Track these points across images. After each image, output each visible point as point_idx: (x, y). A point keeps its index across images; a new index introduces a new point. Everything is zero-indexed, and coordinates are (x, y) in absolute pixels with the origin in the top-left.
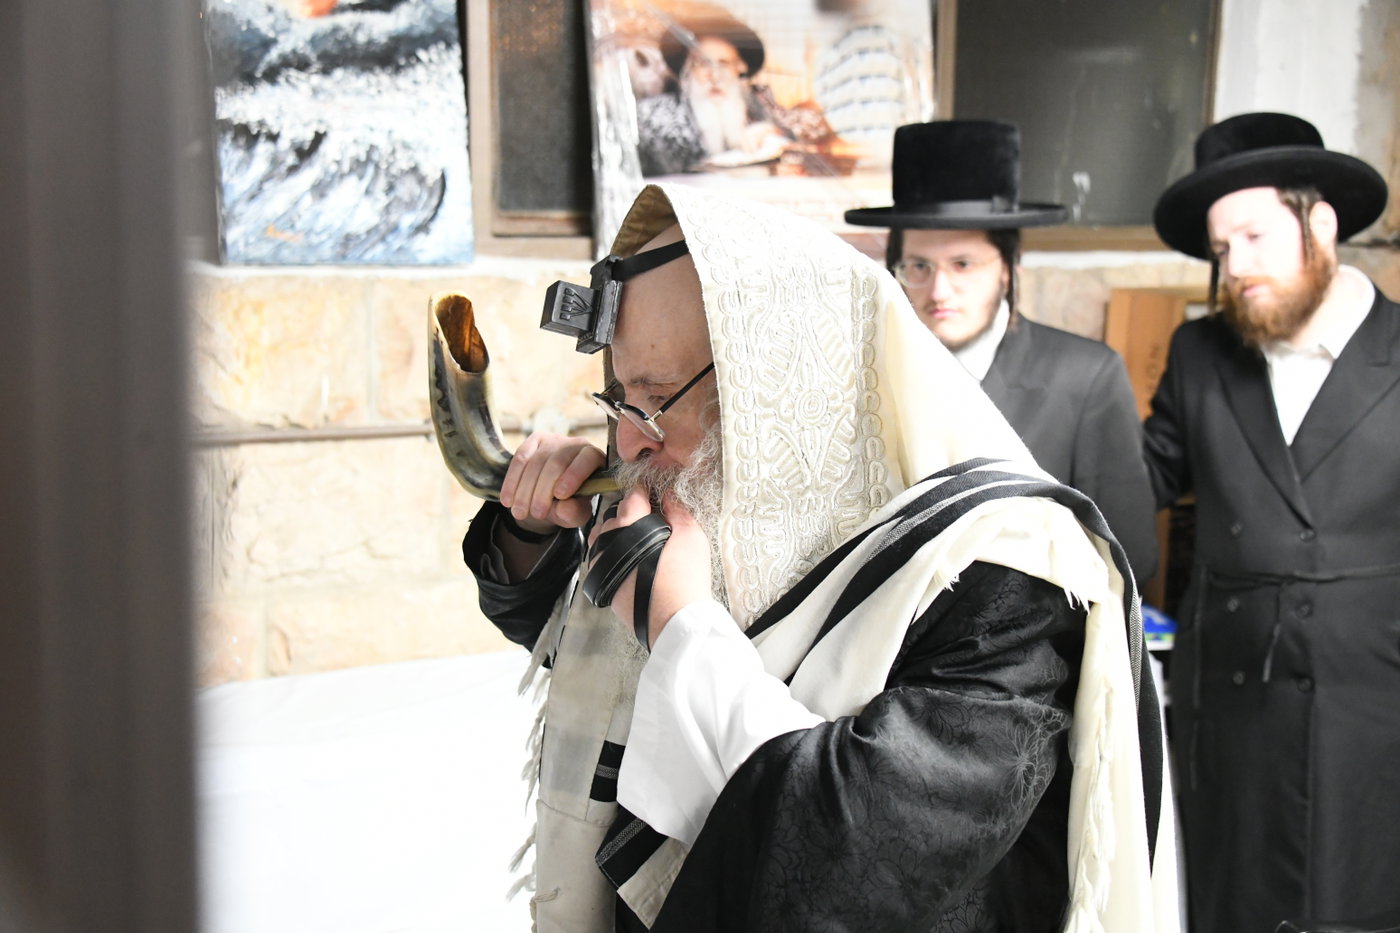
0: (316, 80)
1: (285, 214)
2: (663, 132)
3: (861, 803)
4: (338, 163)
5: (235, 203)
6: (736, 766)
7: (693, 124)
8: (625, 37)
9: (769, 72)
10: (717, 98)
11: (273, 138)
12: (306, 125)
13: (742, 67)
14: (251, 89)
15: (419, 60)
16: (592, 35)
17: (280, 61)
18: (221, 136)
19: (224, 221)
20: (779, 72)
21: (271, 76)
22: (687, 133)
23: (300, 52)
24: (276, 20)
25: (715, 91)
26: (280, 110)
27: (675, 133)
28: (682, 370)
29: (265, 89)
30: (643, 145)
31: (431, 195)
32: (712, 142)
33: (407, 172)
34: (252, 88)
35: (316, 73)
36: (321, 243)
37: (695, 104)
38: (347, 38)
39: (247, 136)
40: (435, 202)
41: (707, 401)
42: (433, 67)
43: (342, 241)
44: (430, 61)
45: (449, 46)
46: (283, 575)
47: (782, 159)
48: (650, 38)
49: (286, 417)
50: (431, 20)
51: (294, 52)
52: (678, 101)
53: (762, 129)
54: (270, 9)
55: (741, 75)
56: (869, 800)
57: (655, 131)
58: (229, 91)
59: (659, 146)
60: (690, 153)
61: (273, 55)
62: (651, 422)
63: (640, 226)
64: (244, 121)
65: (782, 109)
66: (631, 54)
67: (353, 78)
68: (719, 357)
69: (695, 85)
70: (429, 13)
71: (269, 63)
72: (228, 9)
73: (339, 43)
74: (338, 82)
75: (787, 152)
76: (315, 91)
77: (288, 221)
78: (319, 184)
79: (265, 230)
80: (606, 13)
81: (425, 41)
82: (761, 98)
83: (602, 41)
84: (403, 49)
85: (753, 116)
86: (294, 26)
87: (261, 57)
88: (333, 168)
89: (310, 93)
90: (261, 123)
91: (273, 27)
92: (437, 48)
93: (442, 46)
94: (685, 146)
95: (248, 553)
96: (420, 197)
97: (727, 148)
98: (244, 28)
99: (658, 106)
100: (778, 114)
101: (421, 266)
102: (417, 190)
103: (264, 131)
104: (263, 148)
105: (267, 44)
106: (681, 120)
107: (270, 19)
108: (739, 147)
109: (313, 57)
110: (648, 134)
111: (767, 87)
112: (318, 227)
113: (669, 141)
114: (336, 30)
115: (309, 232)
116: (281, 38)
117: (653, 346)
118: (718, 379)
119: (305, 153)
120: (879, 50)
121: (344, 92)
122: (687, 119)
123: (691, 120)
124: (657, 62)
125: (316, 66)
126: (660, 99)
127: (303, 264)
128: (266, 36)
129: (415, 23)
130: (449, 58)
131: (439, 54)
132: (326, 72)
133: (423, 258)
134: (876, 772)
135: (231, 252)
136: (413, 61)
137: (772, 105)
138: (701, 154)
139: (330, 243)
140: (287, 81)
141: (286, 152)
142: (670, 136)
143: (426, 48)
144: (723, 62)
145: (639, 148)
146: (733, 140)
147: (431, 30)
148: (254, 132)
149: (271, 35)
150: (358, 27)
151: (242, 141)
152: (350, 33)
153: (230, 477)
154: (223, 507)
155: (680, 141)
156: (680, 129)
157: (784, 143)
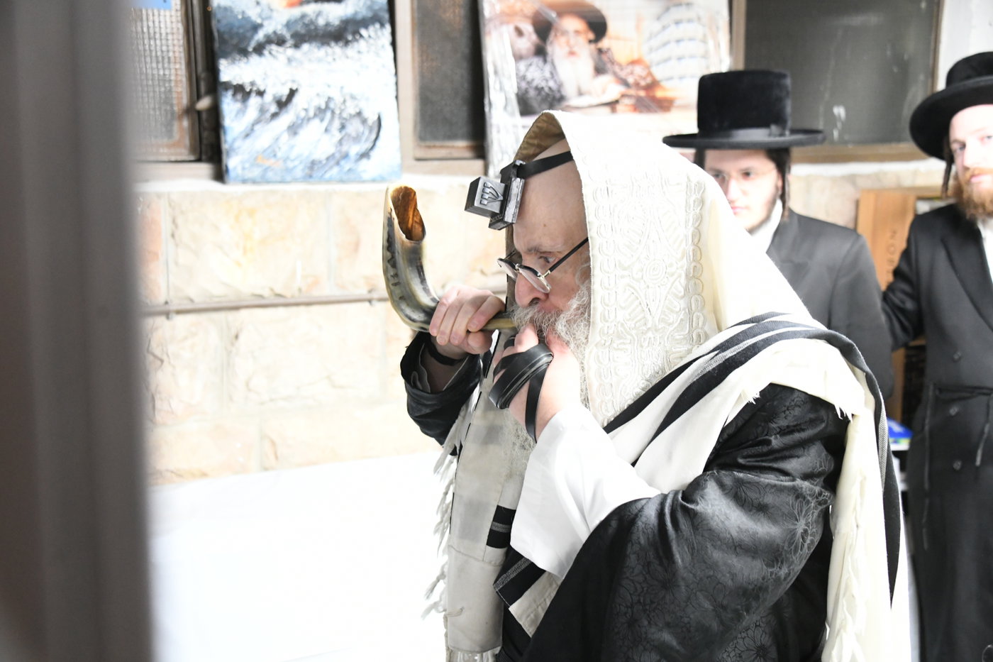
0: (290, 52)
1: (270, 147)
2: (535, 84)
3: (687, 550)
4: (306, 110)
5: (235, 140)
6: (597, 522)
7: (556, 78)
8: (507, 16)
9: (610, 38)
10: (573, 59)
11: (261, 93)
12: (283, 84)
13: (591, 36)
14: (245, 60)
15: (361, 36)
16: (483, 15)
17: (265, 40)
18: (224, 93)
19: (228, 153)
20: (617, 38)
21: (259, 50)
22: (551, 84)
23: (279, 32)
24: (262, 10)
25: (572, 53)
26: (265, 74)
27: (543, 84)
28: (565, 243)
29: (254, 59)
30: (520, 94)
31: (371, 131)
32: (569, 91)
33: (354, 116)
34: (246, 58)
35: (290, 47)
36: (295, 167)
37: (557, 63)
38: (312, 22)
39: (241, 92)
40: (374, 136)
41: (582, 264)
42: (371, 41)
43: (309, 165)
44: (370, 37)
45: (382, 25)
46: (272, 400)
47: (620, 101)
48: (526, 17)
49: (272, 290)
50: (370, 8)
51: (275, 33)
52: (545, 61)
53: (606, 79)
54: (258, 3)
55: (590, 41)
56: (693, 548)
57: (528, 83)
58: (230, 61)
59: (532, 93)
60: (554, 98)
61: (260, 36)
62: (542, 278)
63: (536, 142)
64: (240, 83)
65: (620, 65)
66: (511, 28)
67: (316, 50)
68: (592, 234)
69: (557, 48)
70: (369, 3)
71: (257, 41)
72: (228, 5)
73: (307, 25)
74: (305, 53)
75: (623, 96)
76: (289, 60)
77: (271, 152)
78: (293, 125)
79: (256, 159)
81: (365, 23)
82: (605, 58)
83: (491, 20)
84: (350, 28)
85: (599, 70)
86: (275, 14)
87: (252, 37)
88: (303, 114)
89: (286, 61)
90: (252, 84)
91: (260, 16)
92: (374, 27)
94: (550, 93)
95: (247, 384)
96: (363, 133)
97: (580, 93)
98: (240, 17)
99: (530, 65)
100: (617, 69)
101: (364, 182)
102: (361, 128)
103: (255, 89)
104: (254, 101)
105: (256, 28)
106: (548, 75)
107: (258, 10)
108: (589, 93)
109: (288, 36)
110: (524, 85)
111: (609, 49)
112: (293, 156)
113: (539, 90)
114: (303, 16)
115: (286, 159)
116: (266, 23)
117: (545, 225)
118: (590, 249)
119: (283, 104)
120: (690, 21)
121: (310, 60)
122: (552, 74)
123: (555, 75)
124: (530, 34)
125: (290, 42)
126: (532, 60)
127: (282, 182)
128: (255, 22)
129: (358, 10)
130: (383, 34)
131: (376, 31)
132: (297, 46)
133: (366, 176)
134: (698, 529)
135: (232, 174)
136: (358, 37)
137: (613, 62)
138: (562, 98)
139: (301, 167)
140: (270, 53)
141: (270, 104)
142: (540, 86)
143: (366, 27)
144: (577, 32)
145: (517, 95)
146: (584, 88)
147: (370, 14)
148: (248, 90)
149: (259, 21)
150: (319, 14)
151: (239, 96)
152: (314, 18)
153: (233, 332)
154: (229, 353)
155: (546, 90)
156: (547, 81)
157: (621, 89)
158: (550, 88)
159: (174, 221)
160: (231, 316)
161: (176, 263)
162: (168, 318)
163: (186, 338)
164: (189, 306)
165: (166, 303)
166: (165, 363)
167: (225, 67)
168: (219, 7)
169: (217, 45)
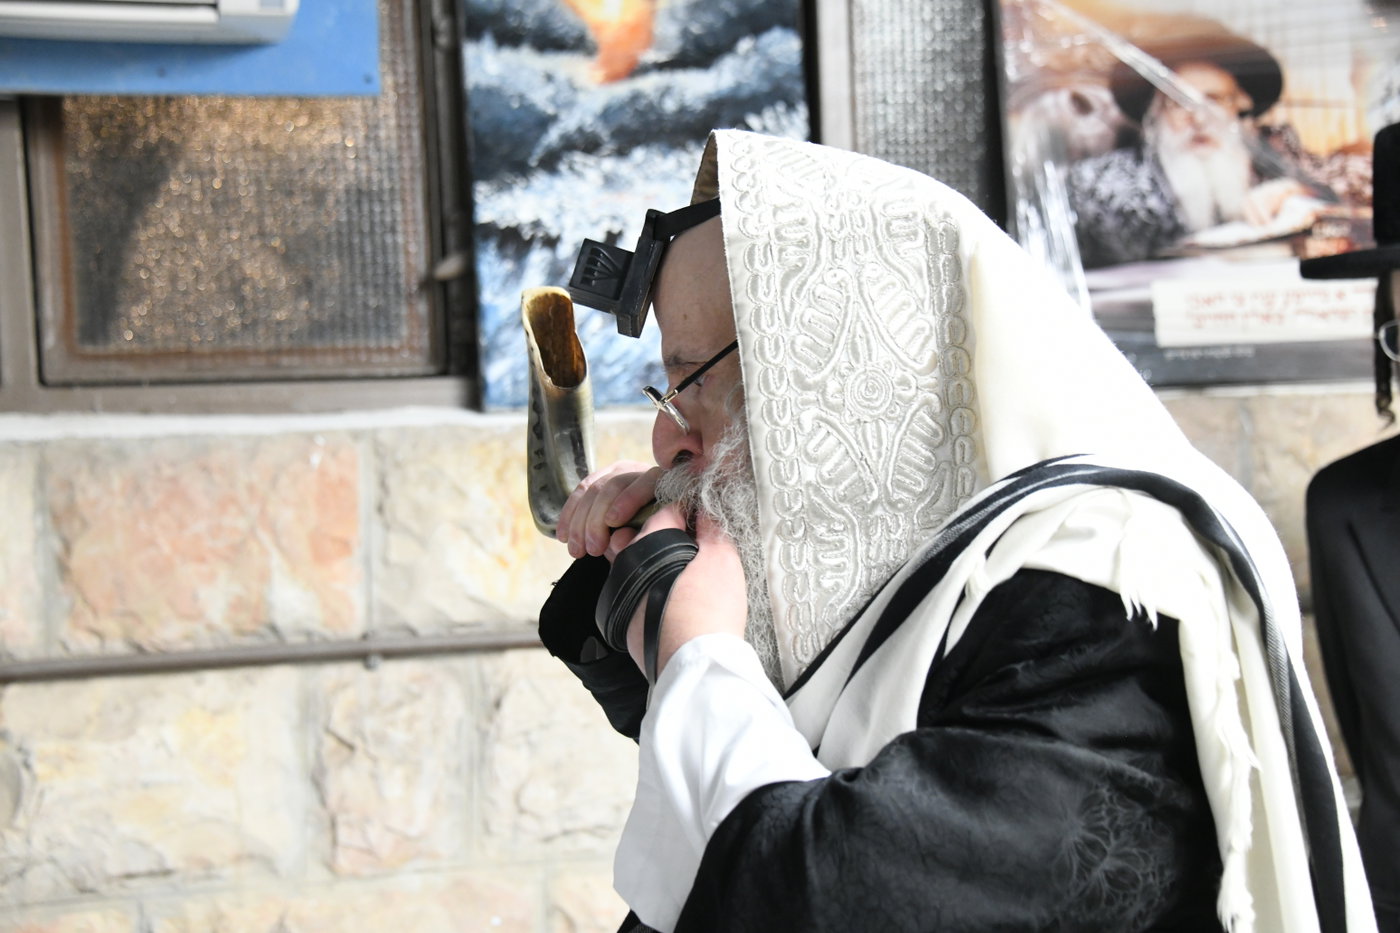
0: (609, 164)
2: (1116, 204)
5: (500, 329)
7: (1163, 189)
8: (1056, 75)
9: (1290, 104)
10: (1202, 150)
11: (551, 243)
12: (595, 224)
13: (1245, 102)
14: (521, 183)
16: (1007, 79)
17: (562, 143)
18: (481, 244)
19: (488, 356)
20: (1306, 103)
21: (550, 163)
22: (1153, 202)
23: (589, 130)
24: (558, 92)
25: (1200, 140)
26: (561, 207)
27: (1135, 204)
28: (714, 344)
29: (541, 180)
30: (1083, 225)
32: (1195, 212)
34: (524, 180)
35: (609, 155)
36: (614, 378)
37: (1165, 159)
38: (651, 107)
39: (514, 242)
43: (642, 373)
45: (791, 106)
46: (566, 833)
47: (1312, 231)
48: (1095, 73)
50: (766, 75)
51: (580, 130)
52: (1139, 159)
53: (1273, 189)
54: (549, 78)
55: (1242, 114)
57: (1101, 203)
58: (495, 187)
59: (1110, 223)
60: (1159, 231)
61: (553, 136)
64: (513, 224)
65: (1313, 158)
66: (1064, 97)
67: (658, 159)
69: (1166, 136)
70: (764, 66)
71: (548, 147)
72: (494, 82)
73: (640, 114)
74: (638, 166)
75: (1320, 220)
76: (609, 181)
80: (1026, 46)
81: (757, 103)
82: (1277, 144)
83: (1022, 84)
84: (724, 114)
85: (1262, 172)
86: (582, 98)
87: (537, 139)
89: (600, 182)
90: (537, 224)
91: (553, 100)
92: (775, 111)
93: (781, 108)
94: (1153, 222)
95: (517, 798)
97: (1220, 219)
98: (515, 105)
99: (1106, 167)
100: (1306, 166)
103: (540, 234)
104: (538, 257)
105: (545, 122)
106: (1144, 184)
107: (550, 90)
108: (1242, 218)
109: (604, 134)
110: (1091, 207)
111: (1286, 127)
112: (610, 357)
113: (1125, 216)
114: (636, 97)
116: (563, 115)
118: (740, 351)
121: (647, 178)
122: (1154, 182)
123: (1161, 185)
124: (1105, 107)
125: (609, 146)
126: (1111, 158)
128: (544, 113)
129: (744, 81)
130: (792, 123)
131: (777, 118)
132: (622, 153)
135: (493, 392)
137: (1296, 154)
138: (1178, 231)
139: (626, 378)
140: (571, 168)
141: (567, 260)
142: (1127, 208)
143: (758, 112)
144: (1213, 97)
145: (1078, 229)
146: (1229, 207)
147: (765, 87)
148: (527, 237)
149: (550, 110)
150: (666, 91)
151: (510, 250)
152: (655, 101)
153: (492, 694)
154: (484, 735)
155: (1142, 214)
156: (1143, 197)
157: (1319, 207)
158: (1150, 212)
159: (383, 485)
160: (489, 664)
161: (386, 562)
162: (368, 667)
163: (399, 704)
164: (407, 642)
165: (365, 637)
166: (359, 753)
167: (486, 197)
168: (477, 88)
169: (472, 158)
